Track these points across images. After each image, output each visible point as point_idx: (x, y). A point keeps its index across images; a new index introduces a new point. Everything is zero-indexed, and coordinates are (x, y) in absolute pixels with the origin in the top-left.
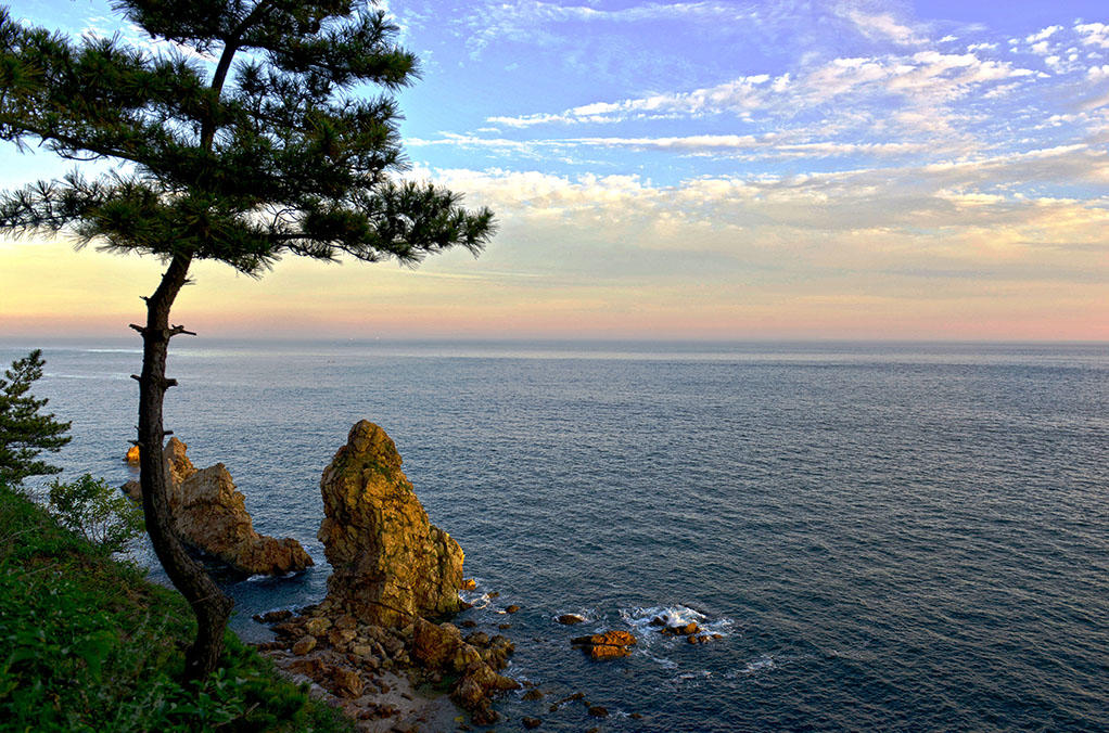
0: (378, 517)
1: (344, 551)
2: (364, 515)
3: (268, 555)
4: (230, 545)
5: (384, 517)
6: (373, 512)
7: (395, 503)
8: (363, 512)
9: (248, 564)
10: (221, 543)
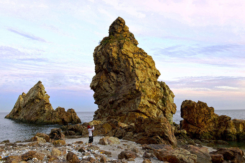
0: (131, 62)
1: (108, 89)
2: (122, 63)
3: (60, 114)
4: (42, 115)
5: (135, 62)
6: (127, 60)
7: (140, 56)
8: (122, 61)
9: (49, 120)
10: (37, 115)
